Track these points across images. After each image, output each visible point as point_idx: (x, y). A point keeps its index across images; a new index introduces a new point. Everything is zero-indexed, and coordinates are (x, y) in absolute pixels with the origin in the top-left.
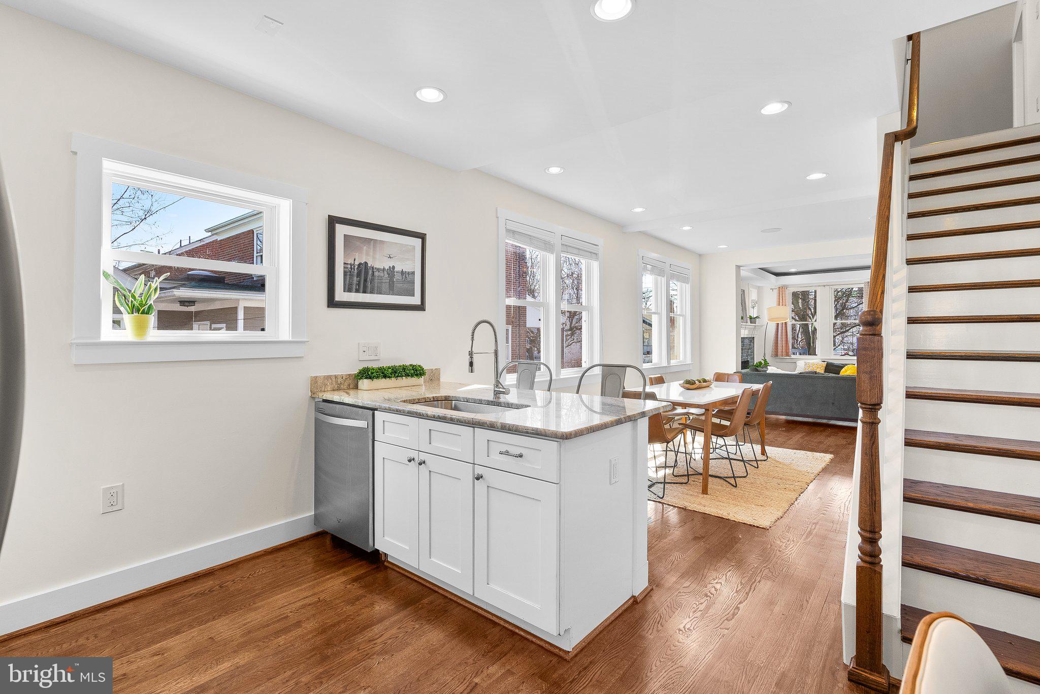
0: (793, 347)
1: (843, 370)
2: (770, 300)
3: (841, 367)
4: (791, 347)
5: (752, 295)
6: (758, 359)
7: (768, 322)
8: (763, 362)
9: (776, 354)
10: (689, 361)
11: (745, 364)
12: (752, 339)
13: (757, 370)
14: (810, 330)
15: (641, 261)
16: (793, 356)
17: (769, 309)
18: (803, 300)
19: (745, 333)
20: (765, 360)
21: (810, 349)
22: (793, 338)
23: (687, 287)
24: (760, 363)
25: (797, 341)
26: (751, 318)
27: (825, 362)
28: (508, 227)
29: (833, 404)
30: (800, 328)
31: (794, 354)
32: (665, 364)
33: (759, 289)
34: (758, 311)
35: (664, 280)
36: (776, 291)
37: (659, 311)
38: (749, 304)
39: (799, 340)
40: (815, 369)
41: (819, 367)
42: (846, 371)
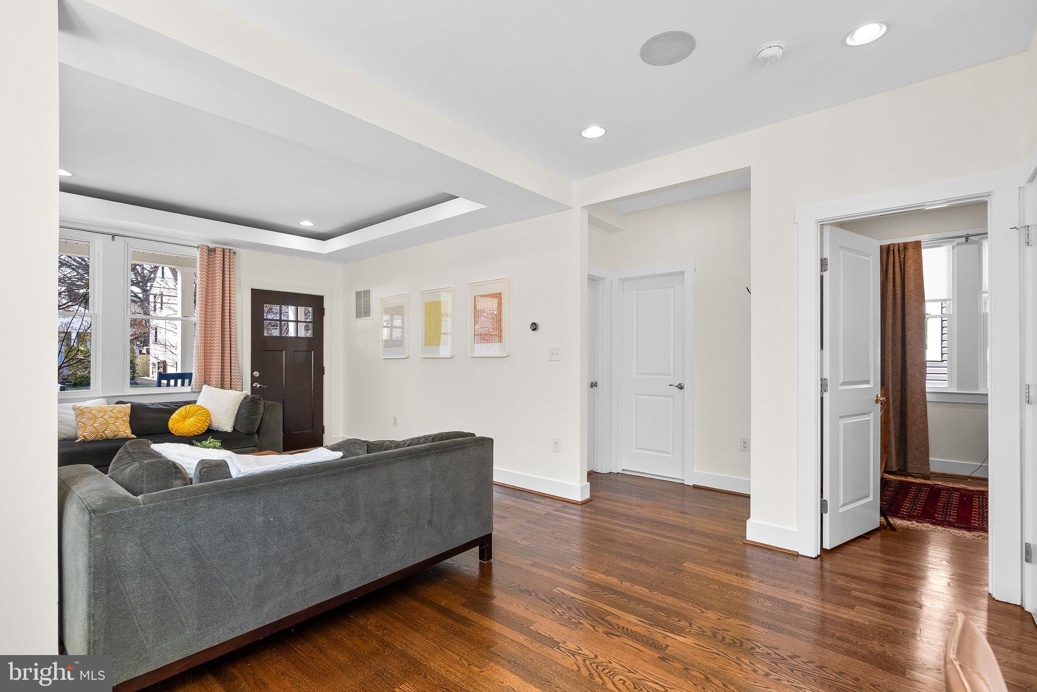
1: (174, 417)
40: (111, 421)
41: (119, 416)
42: (185, 418)
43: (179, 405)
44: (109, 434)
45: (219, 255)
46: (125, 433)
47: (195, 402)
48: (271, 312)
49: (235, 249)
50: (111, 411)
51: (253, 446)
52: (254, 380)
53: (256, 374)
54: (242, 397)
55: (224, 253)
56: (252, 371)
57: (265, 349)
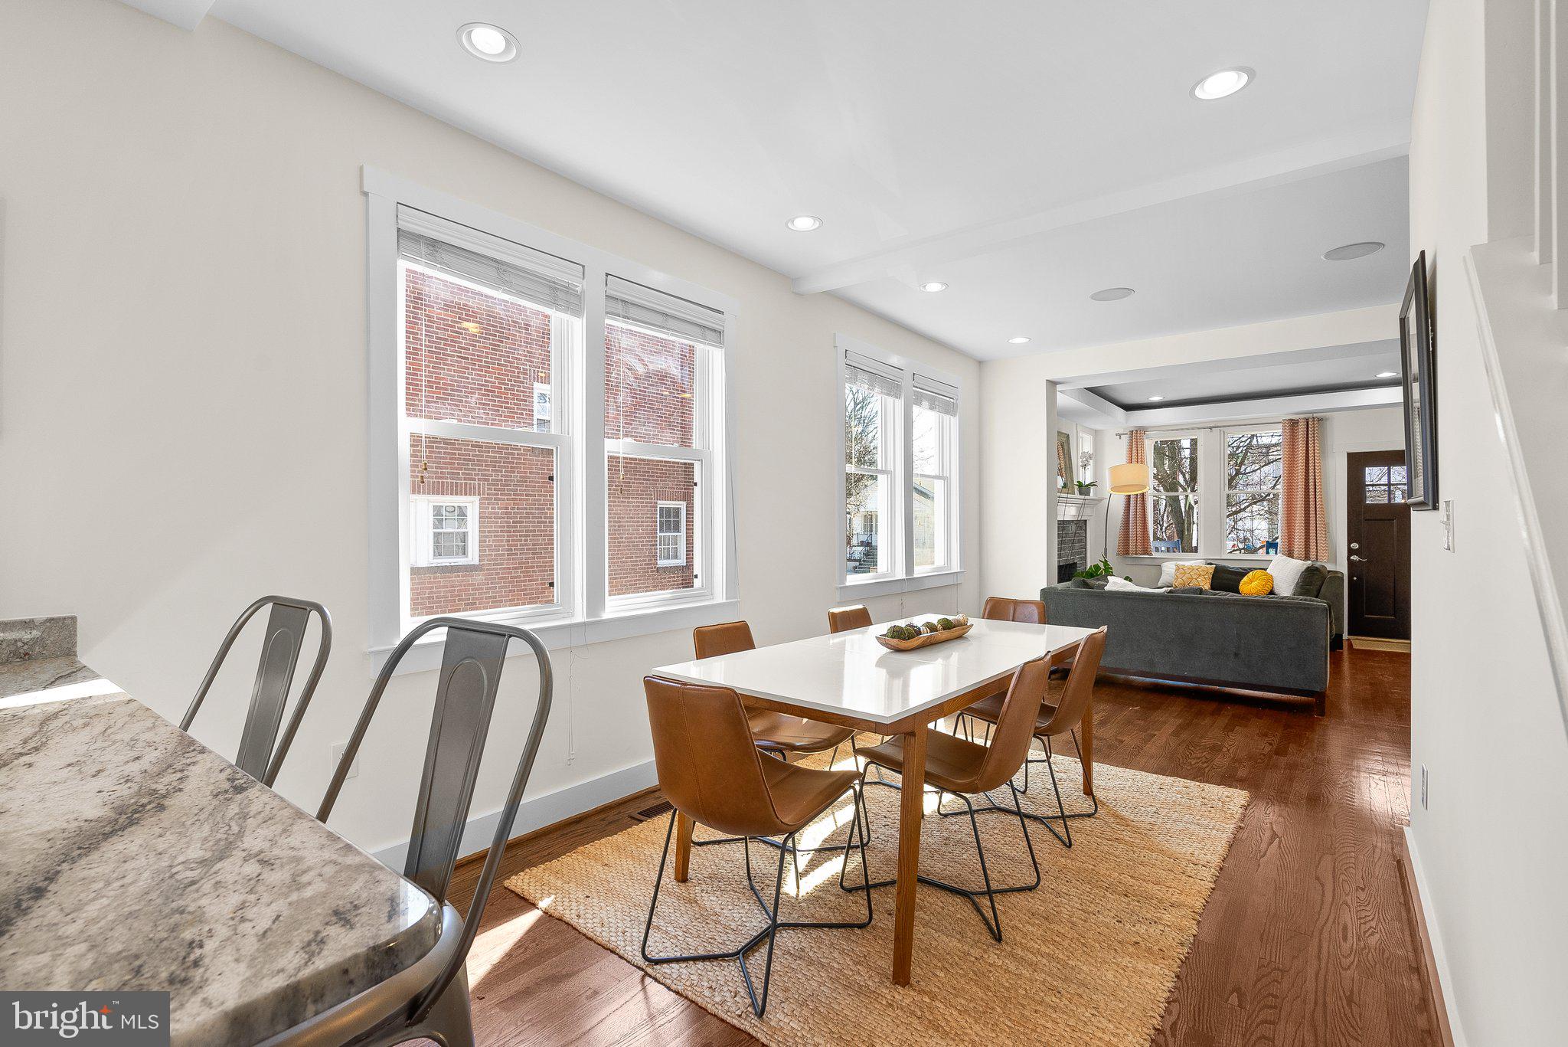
0: (1156, 538)
1: (1245, 579)
2: (1116, 453)
3: (1242, 574)
4: (1151, 539)
5: (1083, 444)
6: (1092, 559)
7: (1111, 492)
8: (1102, 566)
9: (1125, 550)
10: (956, 567)
11: (1066, 572)
12: (1082, 525)
13: (1086, 585)
14: (1183, 510)
15: (842, 361)
16: (1155, 555)
17: (1114, 469)
18: (1172, 458)
19: (1069, 513)
20: (1106, 563)
21: (1183, 542)
22: (1156, 522)
23: (953, 422)
24: (1097, 567)
25: (1162, 526)
26: (1080, 485)
27: (1211, 564)
28: (403, 225)
29: (1236, 655)
30: (1166, 506)
31: (1157, 549)
32: (900, 574)
33: (1096, 434)
34: (1095, 473)
35: (900, 404)
36: (1125, 439)
37: (890, 467)
38: (1076, 461)
39: (1165, 525)
40: (1195, 577)
41: (1202, 573)
42: (1251, 581)
43: (1251, 570)
45: (1302, 426)
46: (1203, 587)
47: (1265, 569)
50: (1193, 569)
52: (1351, 552)
53: (1355, 546)
54: (1305, 567)
55: (1308, 423)
56: (1349, 543)
57: (1367, 518)
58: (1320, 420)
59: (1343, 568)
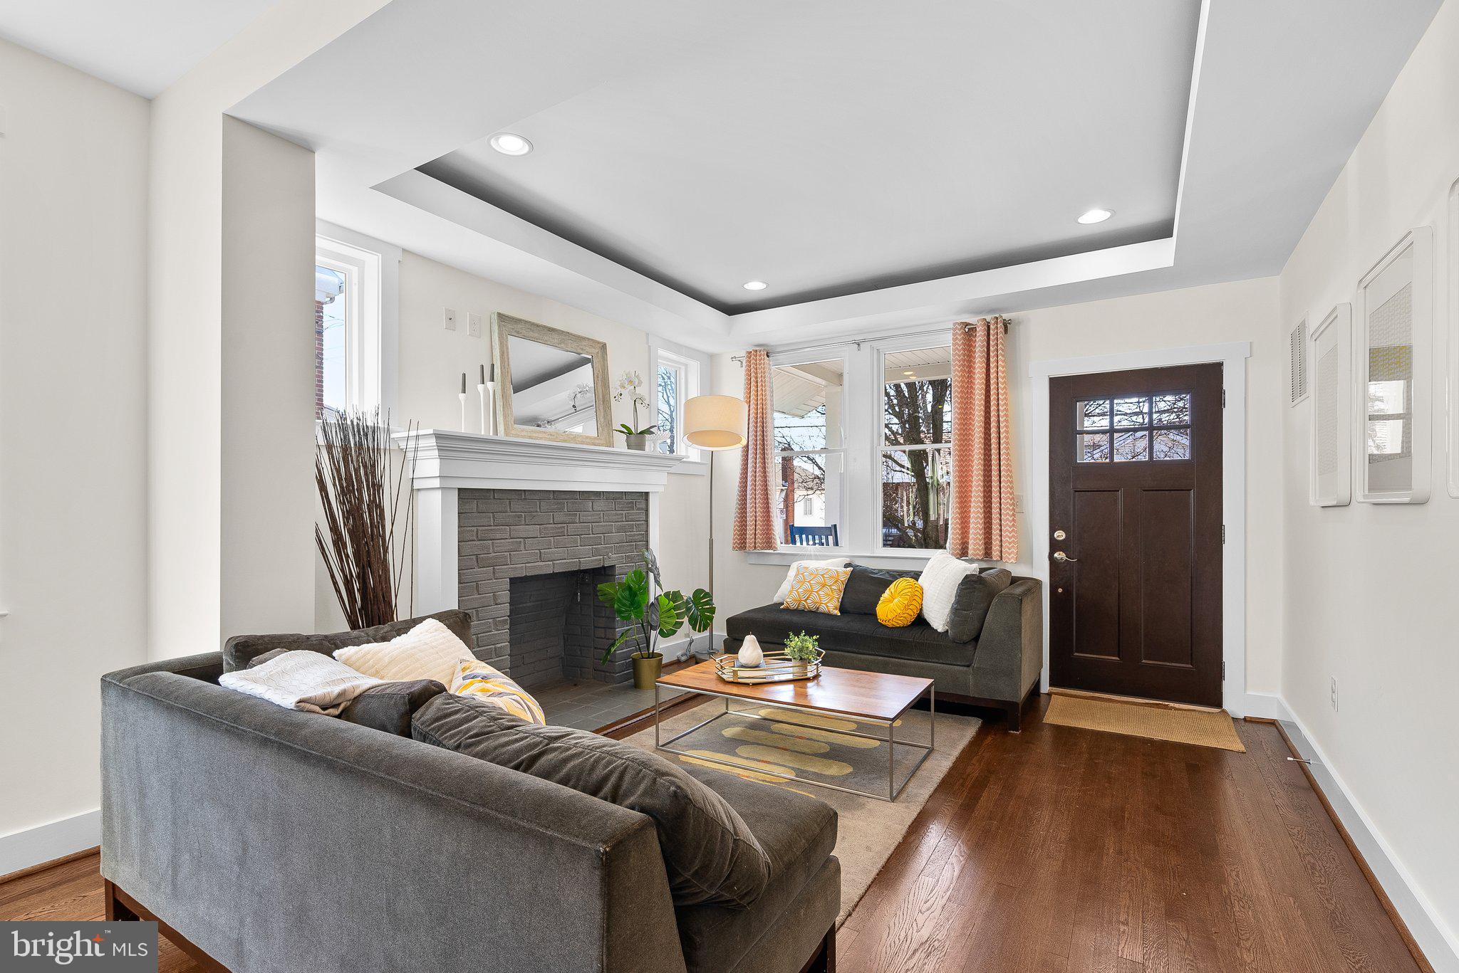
9: (741, 543)
26: (627, 431)
41: (829, 582)
44: (809, 604)
45: (980, 334)
46: (827, 606)
48: (1093, 418)
49: (1006, 316)
50: (822, 575)
51: (965, 666)
52: (1054, 545)
53: (1060, 535)
55: (989, 327)
56: (1052, 531)
57: (1080, 487)
58: (1006, 325)
59: (1042, 573)
